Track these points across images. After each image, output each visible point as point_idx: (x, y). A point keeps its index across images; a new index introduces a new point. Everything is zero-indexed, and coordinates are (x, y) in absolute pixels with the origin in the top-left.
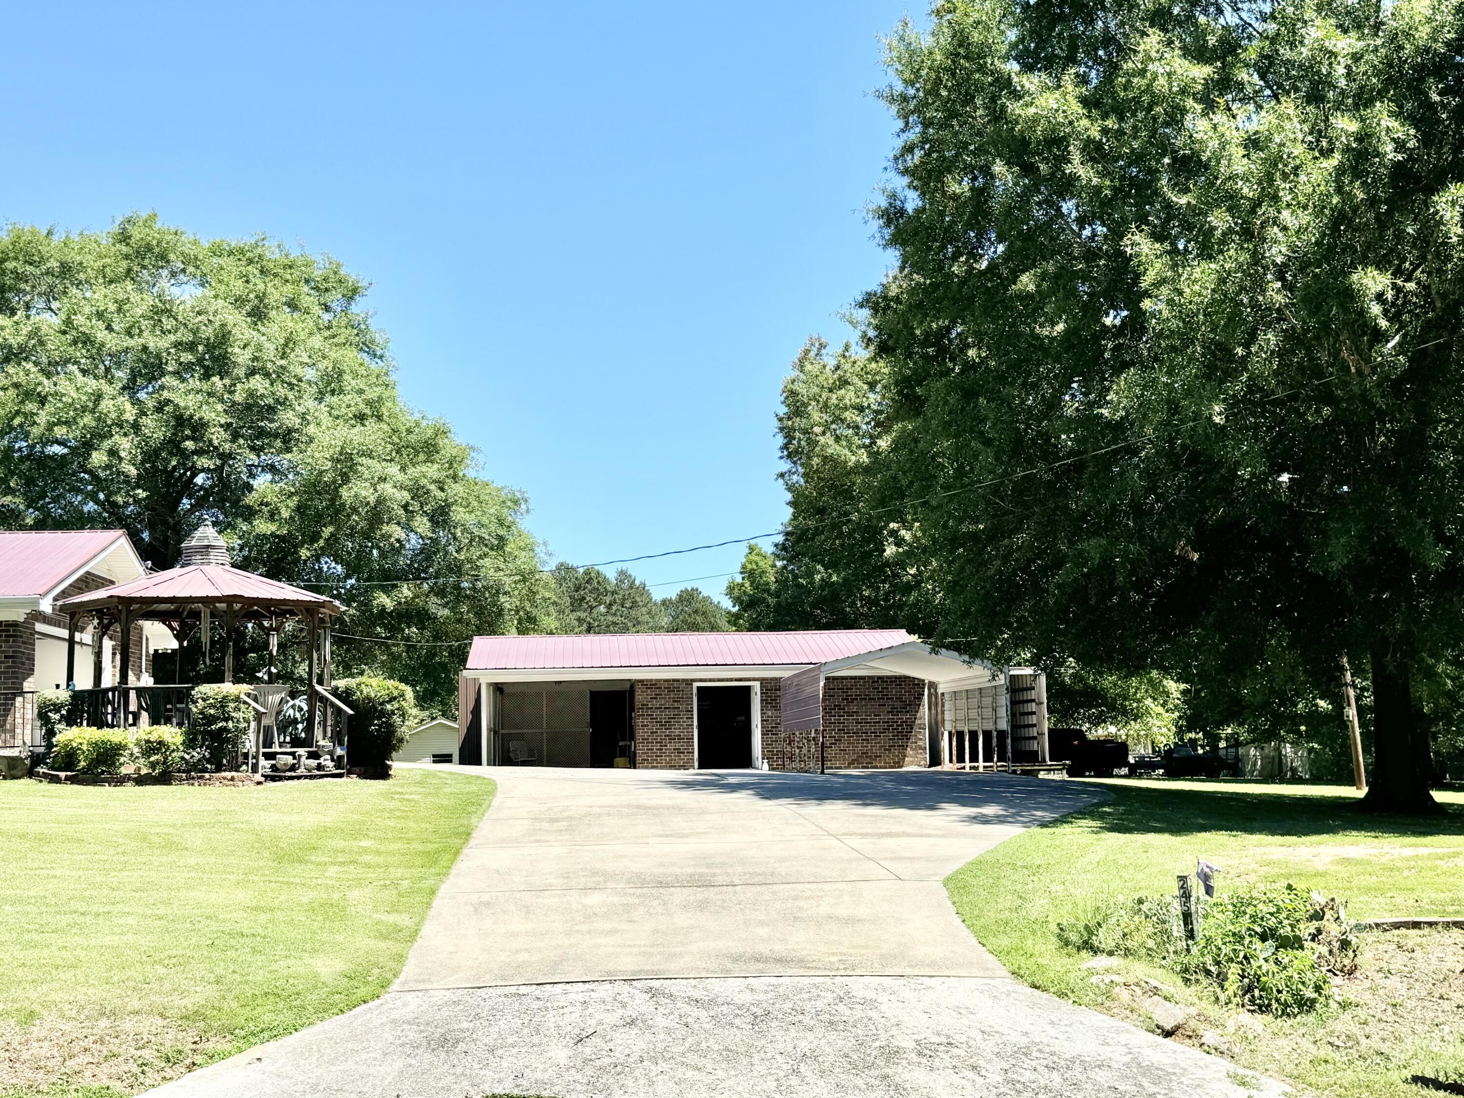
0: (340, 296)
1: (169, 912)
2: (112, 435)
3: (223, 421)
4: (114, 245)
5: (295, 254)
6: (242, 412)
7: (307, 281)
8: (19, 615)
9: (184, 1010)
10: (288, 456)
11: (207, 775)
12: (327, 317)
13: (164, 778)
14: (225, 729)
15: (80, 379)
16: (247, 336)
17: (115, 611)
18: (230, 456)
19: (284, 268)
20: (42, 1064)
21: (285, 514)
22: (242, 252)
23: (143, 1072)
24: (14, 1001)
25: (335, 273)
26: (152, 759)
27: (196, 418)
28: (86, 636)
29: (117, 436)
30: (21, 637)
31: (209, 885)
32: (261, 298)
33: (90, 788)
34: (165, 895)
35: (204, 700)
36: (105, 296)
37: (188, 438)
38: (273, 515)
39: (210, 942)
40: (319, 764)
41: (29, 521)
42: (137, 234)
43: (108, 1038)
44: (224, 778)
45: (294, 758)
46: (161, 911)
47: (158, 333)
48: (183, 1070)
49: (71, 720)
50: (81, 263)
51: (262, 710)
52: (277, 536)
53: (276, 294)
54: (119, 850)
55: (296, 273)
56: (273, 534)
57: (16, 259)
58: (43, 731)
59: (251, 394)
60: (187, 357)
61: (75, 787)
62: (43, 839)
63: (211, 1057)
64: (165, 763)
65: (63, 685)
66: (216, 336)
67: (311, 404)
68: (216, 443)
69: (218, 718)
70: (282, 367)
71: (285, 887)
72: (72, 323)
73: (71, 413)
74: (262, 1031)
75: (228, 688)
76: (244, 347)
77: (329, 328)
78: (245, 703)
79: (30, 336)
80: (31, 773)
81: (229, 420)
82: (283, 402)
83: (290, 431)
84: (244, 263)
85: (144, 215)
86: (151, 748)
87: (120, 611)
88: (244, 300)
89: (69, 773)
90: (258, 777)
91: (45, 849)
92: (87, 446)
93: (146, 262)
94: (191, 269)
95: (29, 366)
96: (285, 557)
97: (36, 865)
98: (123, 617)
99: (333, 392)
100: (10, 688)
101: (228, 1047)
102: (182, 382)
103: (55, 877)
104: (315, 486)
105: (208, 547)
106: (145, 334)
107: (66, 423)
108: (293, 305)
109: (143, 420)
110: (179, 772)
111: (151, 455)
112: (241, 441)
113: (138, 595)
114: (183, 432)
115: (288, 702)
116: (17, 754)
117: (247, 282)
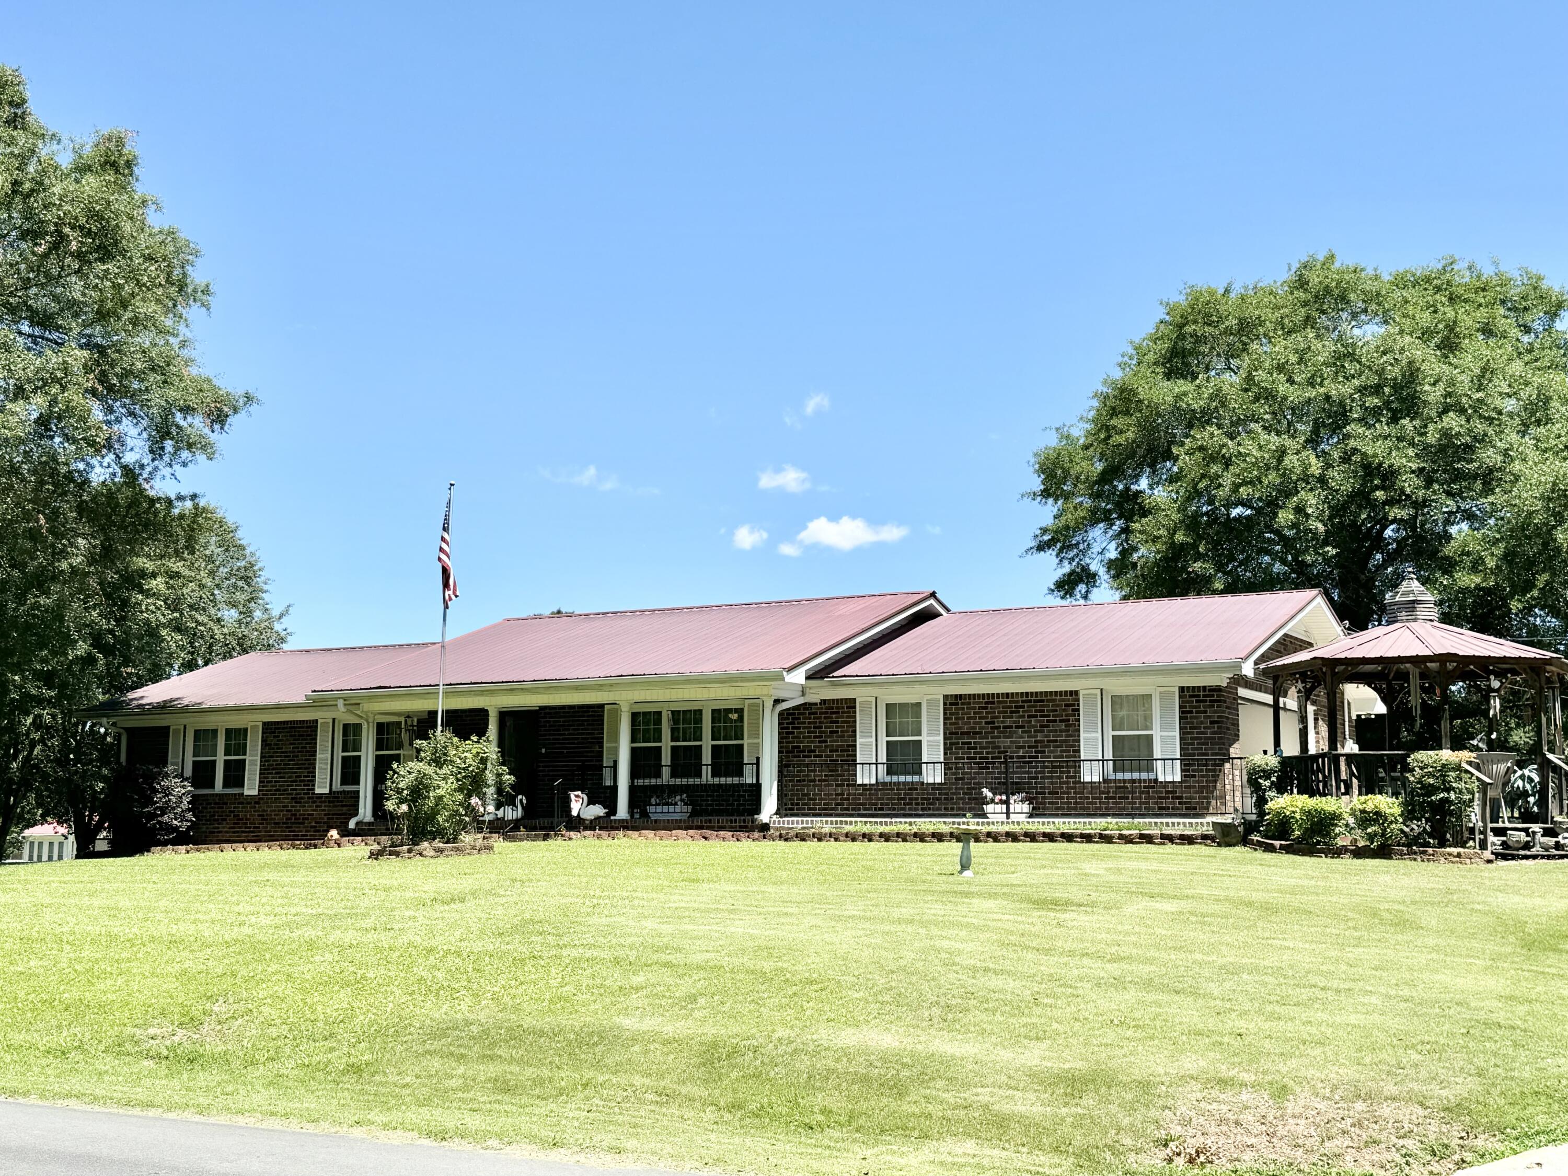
0: (1541, 314)
1: (1415, 994)
2: (1299, 492)
3: (1414, 466)
4: (1292, 293)
5: (1488, 272)
6: (1435, 454)
7: (1503, 302)
8: (1222, 680)
9: (1445, 1102)
10: (1491, 499)
11: (1430, 850)
12: (1526, 339)
13: (1384, 852)
14: (1446, 801)
15: (1264, 436)
16: (1438, 370)
17: (1320, 674)
18: (1425, 503)
19: (1476, 292)
20: (1300, 1142)
21: (1491, 563)
22: (1428, 280)
23: (1407, 1163)
24: (1264, 1073)
25: (1535, 288)
26: (1369, 830)
27: (1385, 466)
28: (1291, 702)
29: (1303, 493)
30: (1225, 702)
31: (1452, 968)
32: (1451, 327)
33: (1307, 859)
34: (1407, 976)
35: (1421, 768)
36: (1285, 348)
37: (1377, 488)
38: (1477, 565)
39: (1465, 1031)
40: (1557, 843)
41: (1219, 585)
42: (1314, 279)
43: (1366, 1122)
44: (1450, 854)
45: (1528, 835)
46: (1406, 992)
47: (1341, 379)
48: (1451, 1166)
49: (1281, 788)
50: (1260, 317)
51: (1488, 780)
52: (1483, 589)
53: (1468, 319)
54: (1350, 924)
55: (1490, 295)
56: (1478, 587)
57: (1195, 322)
58: (1254, 799)
59: (1446, 434)
60: (1373, 401)
61: (1291, 856)
62: (1269, 910)
63: (1482, 1156)
64: (1383, 835)
65: (1271, 751)
66: (1404, 376)
67: (1514, 438)
68: (1408, 491)
69: (1439, 788)
70: (1478, 400)
71: (1541, 977)
72: (1253, 379)
73: (1255, 473)
74: (1538, 1133)
75: (1446, 755)
76: (1434, 384)
77: (1530, 351)
78: (1467, 772)
79: (1211, 398)
80: (1245, 841)
81: (1422, 465)
82: (1482, 439)
83: (1491, 470)
84: (1430, 292)
85: (1321, 257)
86: (1366, 819)
87: (1324, 674)
88: (1432, 332)
89: (1283, 842)
90: (1487, 854)
91: (1273, 918)
92: (1273, 505)
93: (1325, 307)
94: (1374, 307)
95: (1214, 429)
96: (1491, 612)
97: (1267, 935)
98: (1328, 679)
99: (1538, 423)
100: (1216, 754)
101: (1500, 1147)
102: (1369, 428)
103: (1289, 948)
104: (1523, 530)
105: (1414, 602)
106: (1326, 382)
107: (1251, 483)
108: (1487, 331)
109: (1330, 473)
110: (1399, 845)
111: (1338, 510)
112: (1436, 486)
113: (1342, 656)
114: (1372, 482)
115: (1515, 772)
116: (1230, 821)
117: (1435, 312)
